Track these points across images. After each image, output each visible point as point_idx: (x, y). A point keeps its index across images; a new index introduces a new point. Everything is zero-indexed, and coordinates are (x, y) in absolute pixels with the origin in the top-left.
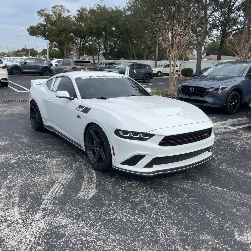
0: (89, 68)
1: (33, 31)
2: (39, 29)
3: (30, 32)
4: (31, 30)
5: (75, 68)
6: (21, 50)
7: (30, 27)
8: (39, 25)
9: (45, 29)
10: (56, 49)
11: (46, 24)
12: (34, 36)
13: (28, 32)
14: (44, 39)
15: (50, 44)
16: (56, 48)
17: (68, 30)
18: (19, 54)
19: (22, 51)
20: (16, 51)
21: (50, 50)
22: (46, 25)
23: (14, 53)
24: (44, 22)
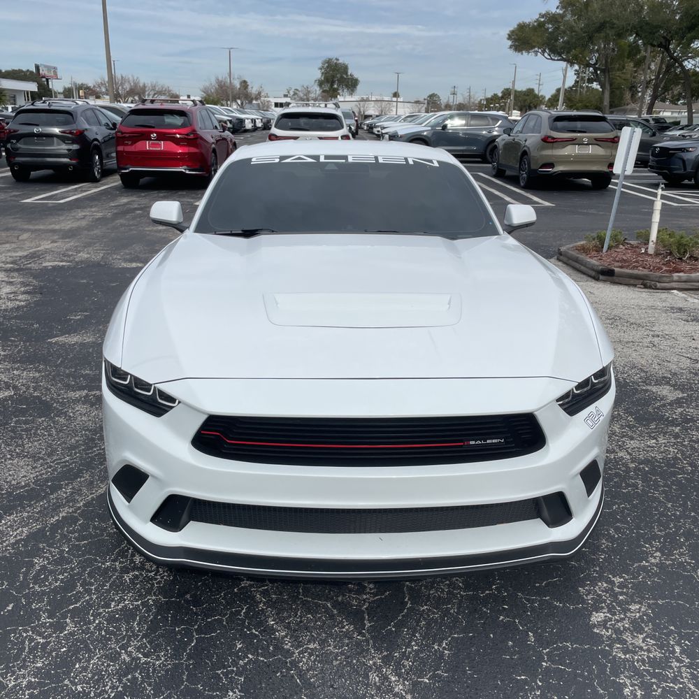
0: (596, 139)
1: (523, 39)
2: (543, 29)
3: (515, 40)
4: (517, 35)
5: (550, 140)
6: (500, 95)
7: (516, 26)
8: (542, 20)
9: (557, 29)
10: (595, 85)
11: (564, 12)
12: (524, 52)
13: (510, 43)
14: (552, 59)
15: (579, 74)
16: (595, 83)
17: (614, 24)
18: (494, 105)
19: (502, 97)
20: (487, 100)
21: (576, 90)
22: (562, 16)
23: (483, 104)
24: (557, 8)
